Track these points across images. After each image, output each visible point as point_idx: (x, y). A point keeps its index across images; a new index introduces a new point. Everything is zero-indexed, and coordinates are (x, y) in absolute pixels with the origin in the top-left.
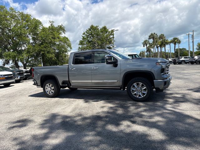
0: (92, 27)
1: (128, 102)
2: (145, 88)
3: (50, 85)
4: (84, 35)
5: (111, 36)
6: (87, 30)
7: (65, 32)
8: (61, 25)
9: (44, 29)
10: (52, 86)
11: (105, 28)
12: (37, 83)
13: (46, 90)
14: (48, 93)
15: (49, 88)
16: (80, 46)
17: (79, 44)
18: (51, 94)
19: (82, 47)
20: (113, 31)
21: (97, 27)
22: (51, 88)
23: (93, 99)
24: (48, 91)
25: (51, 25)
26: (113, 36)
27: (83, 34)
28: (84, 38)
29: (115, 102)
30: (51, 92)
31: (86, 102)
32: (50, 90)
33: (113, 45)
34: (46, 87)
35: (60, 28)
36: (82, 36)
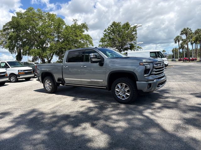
0: (114, 24)
2: (128, 89)
3: (48, 81)
4: (106, 32)
5: (134, 33)
6: (109, 27)
7: (88, 30)
8: (84, 23)
9: (67, 28)
10: (50, 83)
11: (127, 25)
12: (39, 79)
14: (47, 89)
16: (101, 43)
17: (100, 42)
18: (49, 90)
19: (102, 44)
20: (135, 27)
21: (119, 23)
23: (82, 98)
24: (47, 87)
25: (75, 23)
26: (136, 32)
27: (105, 31)
28: (105, 35)
33: (135, 42)
34: (45, 83)
35: (83, 26)
36: (104, 34)
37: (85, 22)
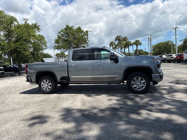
1: (129, 94)
2: (144, 81)
3: (46, 81)
4: (60, 34)
5: (86, 37)
6: (62, 30)
7: (40, 30)
9: (19, 27)
10: (49, 82)
11: (79, 28)
12: (31, 80)
13: (42, 87)
14: (44, 89)
15: (46, 85)
16: (56, 45)
17: (55, 43)
18: (48, 90)
19: (58, 45)
20: (87, 32)
22: (47, 84)
24: (44, 88)
25: (26, 22)
27: (59, 33)
28: (59, 37)
29: (117, 95)
30: (47, 89)
31: (89, 96)
32: (47, 86)
33: (87, 45)
34: (42, 83)
35: (35, 26)
36: (58, 35)
37: (36, 23)
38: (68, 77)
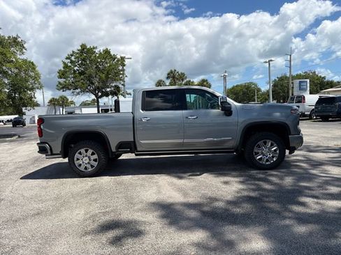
2: (276, 148)
3: (86, 151)
4: (69, 61)
5: (120, 68)
6: (73, 52)
8: (15, 36)
10: (93, 154)
13: (77, 163)
14: (82, 168)
15: (86, 158)
17: (60, 77)
19: (65, 82)
22: (89, 158)
27: (67, 58)
28: (66, 66)
32: (88, 161)
33: (123, 83)
35: (15, 41)
36: (64, 63)
37: (17, 36)
38: (134, 142)
